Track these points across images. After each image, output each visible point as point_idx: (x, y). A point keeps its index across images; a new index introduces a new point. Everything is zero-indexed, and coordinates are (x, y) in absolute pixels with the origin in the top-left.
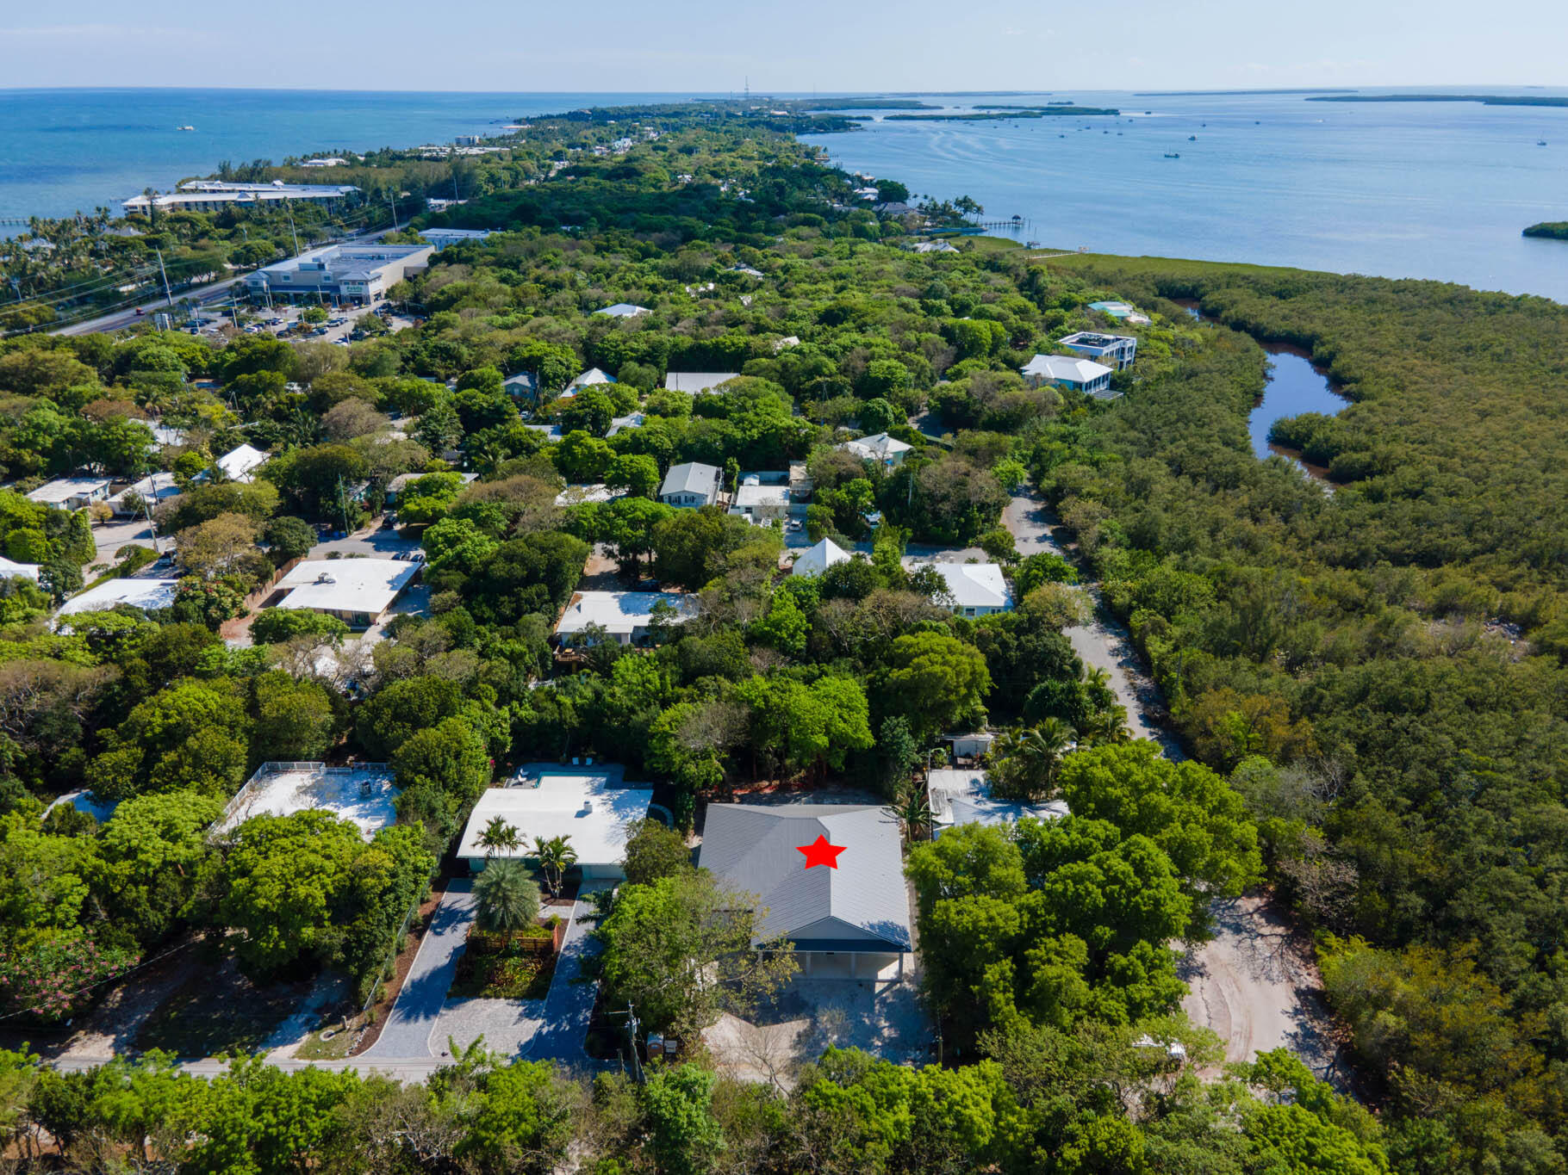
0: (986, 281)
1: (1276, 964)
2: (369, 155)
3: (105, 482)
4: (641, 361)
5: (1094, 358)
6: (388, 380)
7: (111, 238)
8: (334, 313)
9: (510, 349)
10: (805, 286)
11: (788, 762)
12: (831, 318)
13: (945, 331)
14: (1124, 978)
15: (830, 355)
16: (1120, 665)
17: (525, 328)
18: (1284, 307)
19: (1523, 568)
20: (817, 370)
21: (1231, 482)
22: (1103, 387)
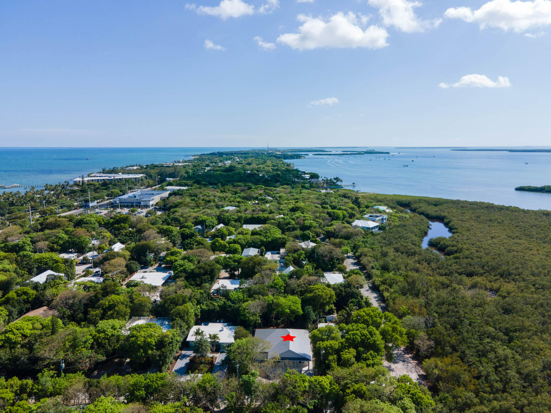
0: (342, 200)
1: (413, 369)
2: (147, 166)
3: (76, 254)
4: (236, 221)
5: (373, 221)
6: (160, 226)
7: (70, 190)
8: (139, 210)
9: (195, 218)
10: (286, 201)
11: (279, 321)
12: (293, 210)
13: (328, 213)
14: (366, 359)
15: (293, 219)
16: (377, 301)
17: (200, 212)
18: (436, 208)
19: (498, 277)
20: (289, 223)
21: (414, 254)
22: (377, 229)
